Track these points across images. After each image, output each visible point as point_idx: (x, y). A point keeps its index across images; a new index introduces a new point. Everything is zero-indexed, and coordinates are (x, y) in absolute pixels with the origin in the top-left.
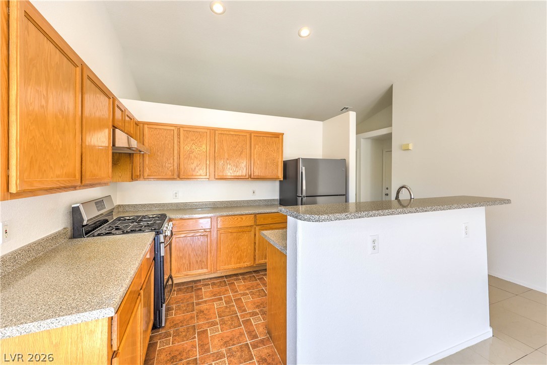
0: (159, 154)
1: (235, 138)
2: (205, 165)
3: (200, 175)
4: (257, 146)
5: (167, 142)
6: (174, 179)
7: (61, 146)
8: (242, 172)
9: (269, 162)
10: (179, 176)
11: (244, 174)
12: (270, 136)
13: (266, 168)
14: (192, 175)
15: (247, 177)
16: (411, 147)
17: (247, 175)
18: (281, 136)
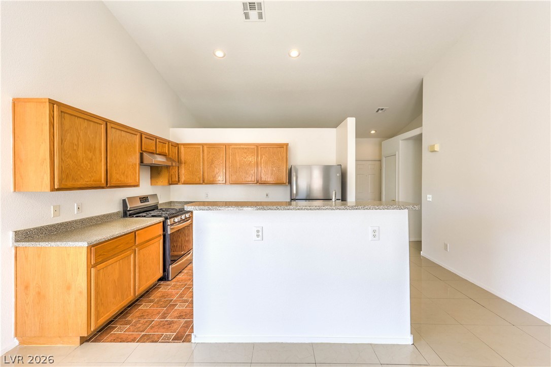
0: (191, 165)
1: (245, 151)
2: (222, 173)
3: (219, 181)
4: (264, 156)
5: (196, 156)
6: (200, 184)
7: (89, 167)
8: (252, 178)
9: (274, 169)
10: (203, 181)
11: (253, 179)
12: (275, 146)
13: (272, 174)
14: (213, 181)
15: (256, 182)
16: (437, 148)
17: (256, 180)
18: (285, 147)
